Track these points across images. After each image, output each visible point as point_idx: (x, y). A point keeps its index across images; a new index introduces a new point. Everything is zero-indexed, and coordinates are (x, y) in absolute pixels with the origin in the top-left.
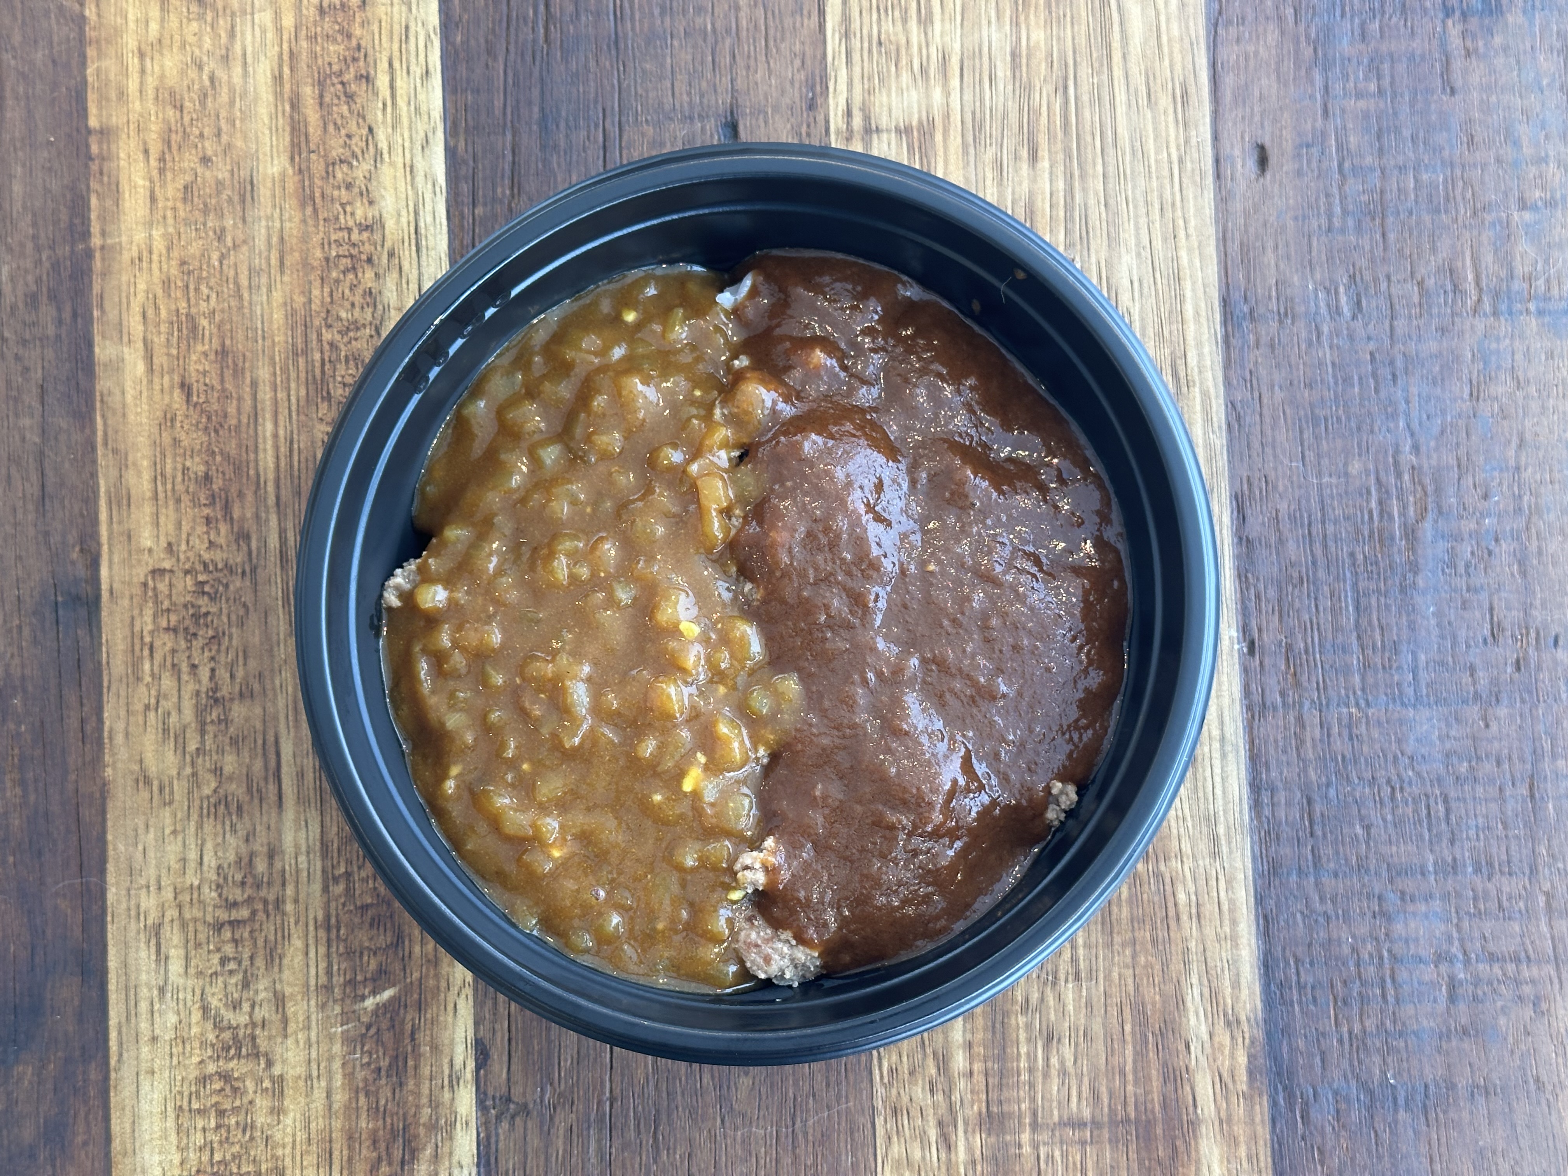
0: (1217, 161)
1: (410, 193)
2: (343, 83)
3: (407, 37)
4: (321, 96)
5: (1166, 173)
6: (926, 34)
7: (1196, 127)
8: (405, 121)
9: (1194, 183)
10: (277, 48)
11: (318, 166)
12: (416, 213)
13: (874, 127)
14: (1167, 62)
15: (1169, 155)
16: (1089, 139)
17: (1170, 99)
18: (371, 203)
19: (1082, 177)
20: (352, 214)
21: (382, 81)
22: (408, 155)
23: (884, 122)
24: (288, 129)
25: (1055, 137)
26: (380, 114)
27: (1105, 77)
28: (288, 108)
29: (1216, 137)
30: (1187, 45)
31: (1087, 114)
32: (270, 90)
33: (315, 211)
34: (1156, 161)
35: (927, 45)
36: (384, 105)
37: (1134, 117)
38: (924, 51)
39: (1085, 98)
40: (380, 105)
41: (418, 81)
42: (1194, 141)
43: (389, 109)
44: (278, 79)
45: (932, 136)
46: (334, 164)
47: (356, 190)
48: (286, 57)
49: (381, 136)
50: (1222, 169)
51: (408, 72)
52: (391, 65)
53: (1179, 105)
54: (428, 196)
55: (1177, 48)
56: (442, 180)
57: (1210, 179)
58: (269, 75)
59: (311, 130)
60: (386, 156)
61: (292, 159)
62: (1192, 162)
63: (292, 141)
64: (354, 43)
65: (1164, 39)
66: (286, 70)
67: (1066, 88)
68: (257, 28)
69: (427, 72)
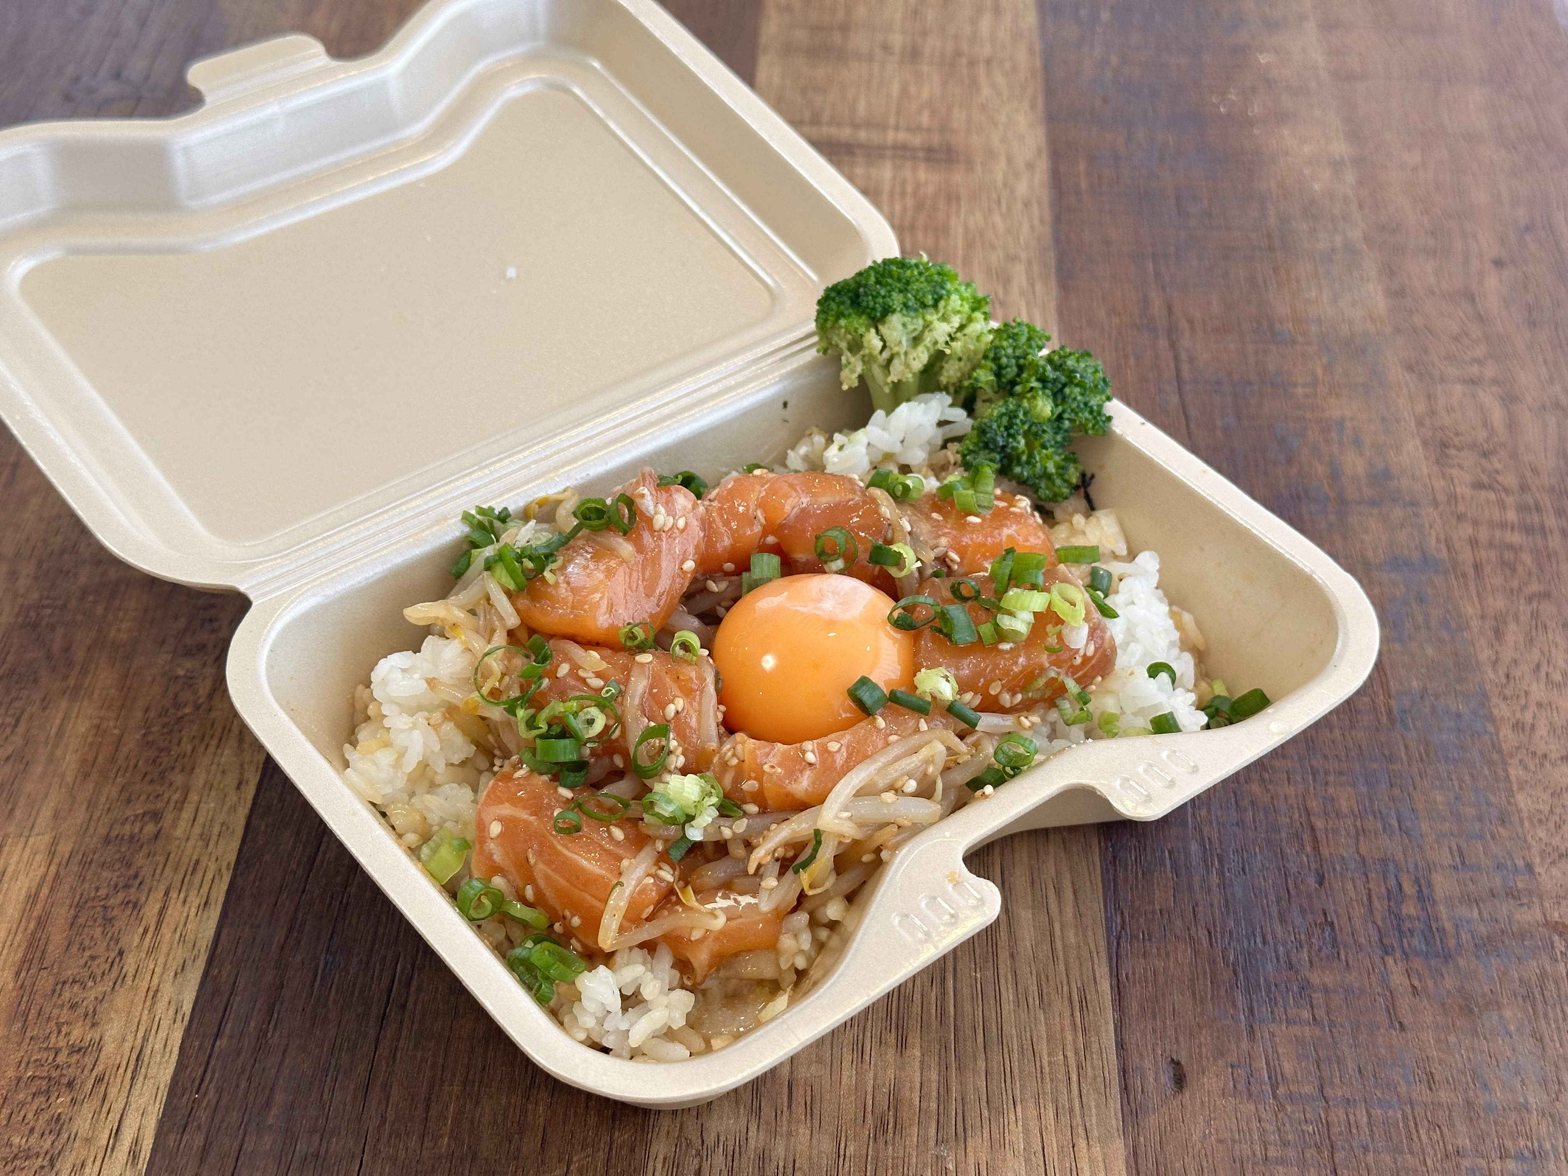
0: (1124, 1072)
1: (145, 1017)
2: (105, 907)
3: (194, 870)
4: (76, 917)
5: (1061, 1075)
7: (1098, 1033)
8: (164, 949)
9: (1096, 1090)
10: (43, 869)
11: (45, 982)
12: (145, 1039)
14: (1062, 967)
15: (1065, 1057)
16: (969, 1032)
17: (1066, 1003)
18: (94, 1025)
19: (959, 1069)
20: (67, 1034)
21: (151, 911)
22: (155, 981)
24: (25, 944)
25: (929, 1026)
26: (137, 940)
27: (989, 974)
28: (32, 925)
29: (1120, 1045)
30: (1085, 953)
31: (968, 1008)
32: (19, 907)
33: (24, 1028)
34: (1050, 1063)
36: (146, 930)
37: (1024, 1016)
39: (966, 992)
40: (141, 930)
41: (193, 910)
42: (1095, 1047)
43: (149, 935)
44: (32, 898)
46: (64, 983)
47: (81, 1011)
48: (50, 878)
49: (130, 963)
50: (1130, 1081)
51: (184, 902)
52: (167, 892)
53: (1077, 1009)
54: (165, 1024)
55: (1072, 954)
56: (187, 1008)
57: (1115, 1090)
58: (24, 893)
59: (51, 948)
60: (129, 981)
61: (18, 974)
62: (1093, 1068)
63: (25, 956)
64: (132, 872)
65: (1059, 945)
66: (45, 890)
67: (943, 980)
68: (28, 850)
69: (206, 903)
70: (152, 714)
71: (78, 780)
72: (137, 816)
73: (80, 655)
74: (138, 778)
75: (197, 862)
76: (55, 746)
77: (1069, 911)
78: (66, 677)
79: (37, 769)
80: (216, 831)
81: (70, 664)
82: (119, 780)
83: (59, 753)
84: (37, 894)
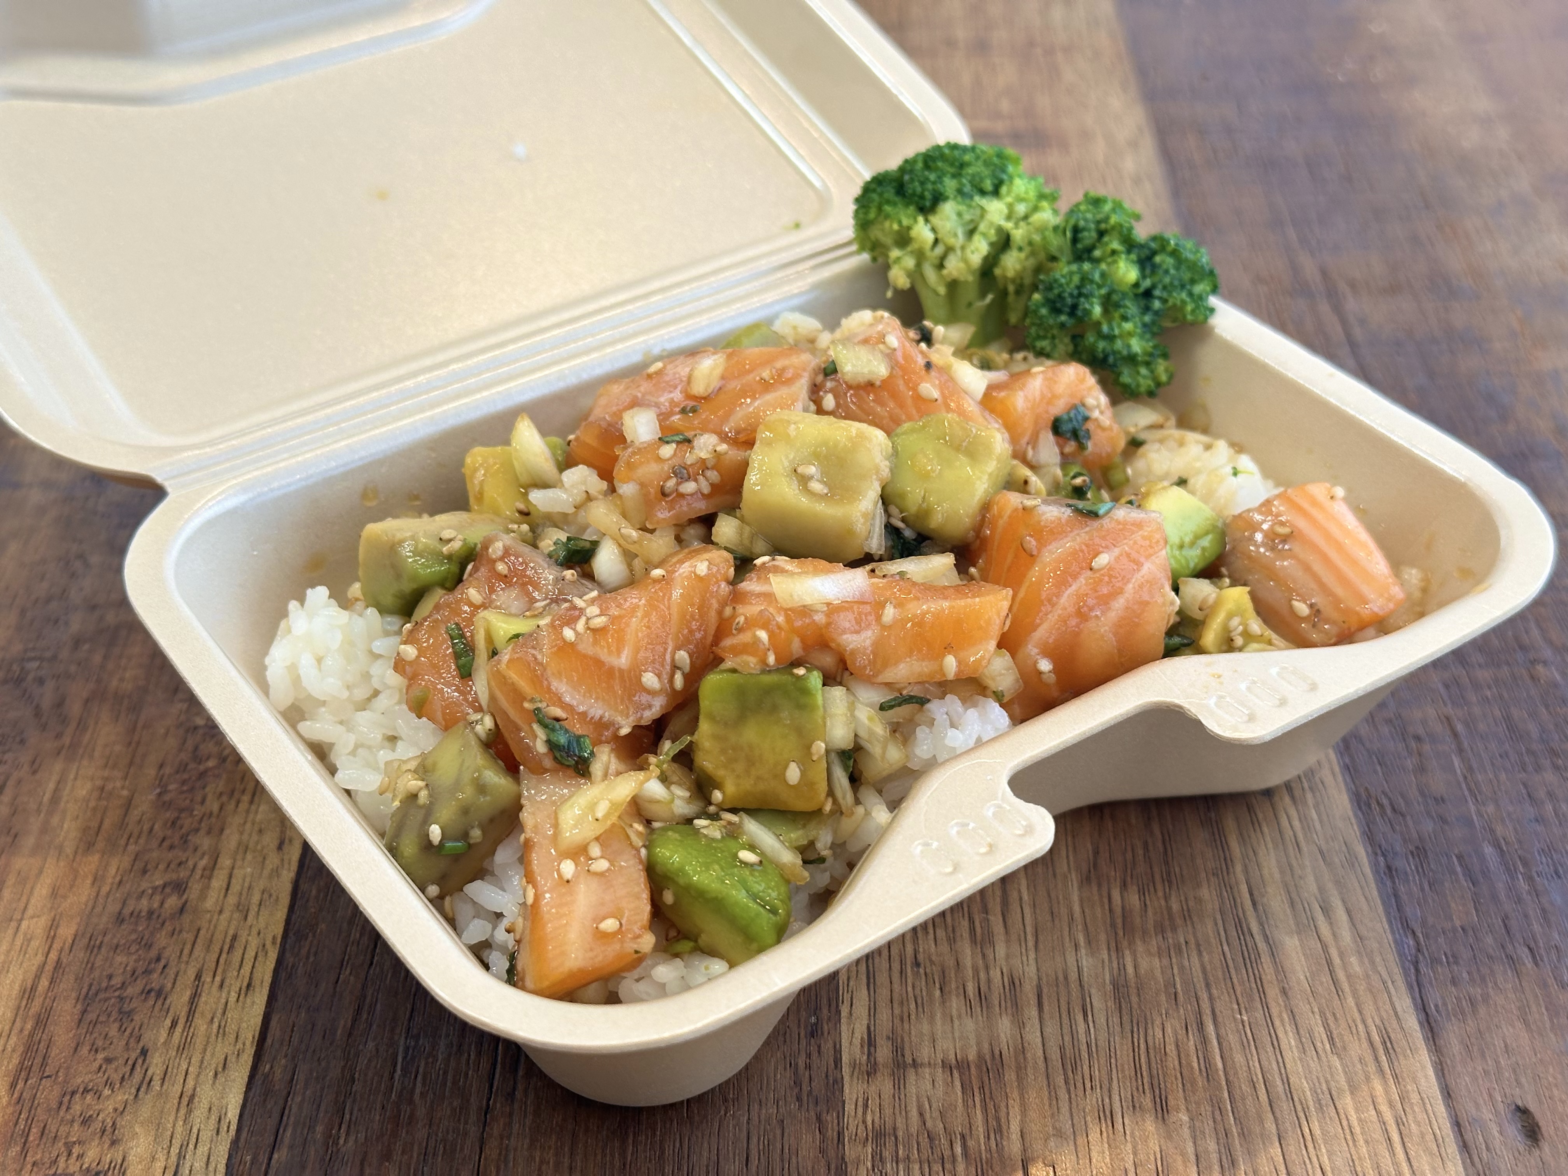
0: (1457, 1125)
1: (179, 1129)
2: (121, 999)
3: (231, 947)
4: (84, 1012)
5: (1378, 1135)
6: (984, 956)
7: (1415, 1080)
8: (199, 1042)
9: (1427, 1150)
10: (40, 958)
11: (49, 1093)
12: (181, 1156)
13: (909, 1060)
14: (1351, 1001)
15: (1378, 1113)
16: (1246, 1088)
17: (1365, 1045)
18: (113, 1143)
19: (1242, 1134)
20: (80, 1156)
21: (179, 1000)
22: (190, 1083)
23: (925, 1053)
24: (21, 1049)
25: (1193, 1083)
26: (164, 1034)
27: (1259, 1014)
28: (29, 1026)
29: (1448, 1094)
30: (1377, 984)
31: (1239, 1058)
32: (12, 1003)
33: (24, 1152)
34: (1360, 1120)
35: (987, 968)
36: (174, 1024)
37: (1314, 1065)
38: (982, 975)
39: (1232, 1039)
40: (168, 1022)
41: (233, 996)
42: (1415, 1098)
43: (179, 1029)
44: (28, 993)
45: (1000, 1074)
46: (73, 1093)
47: (97, 1125)
48: (49, 967)
49: (156, 1064)
50: (1468, 1136)
51: (221, 986)
52: (198, 977)
53: (1381, 1052)
54: (206, 1136)
55: (1362, 987)
56: (233, 1114)
57: (1452, 1148)
58: (17, 987)
59: (54, 1052)
60: (156, 1084)
61: (13, 1086)
62: (1418, 1124)
63: (22, 1063)
64: (153, 953)
65: (1341, 975)
66: (44, 983)
67: (1201, 1026)
68: (20, 935)
69: (249, 985)
70: (168, 770)
71: (80, 851)
72: (155, 889)
73: (75, 710)
74: (154, 843)
75: (235, 938)
76: (50, 813)
77: (1346, 935)
78: (60, 735)
79: (29, 841)
80: (256, 898)
81: (64, 721)
82: (132, 848)
83: (55, 821)
84: (34, 988)
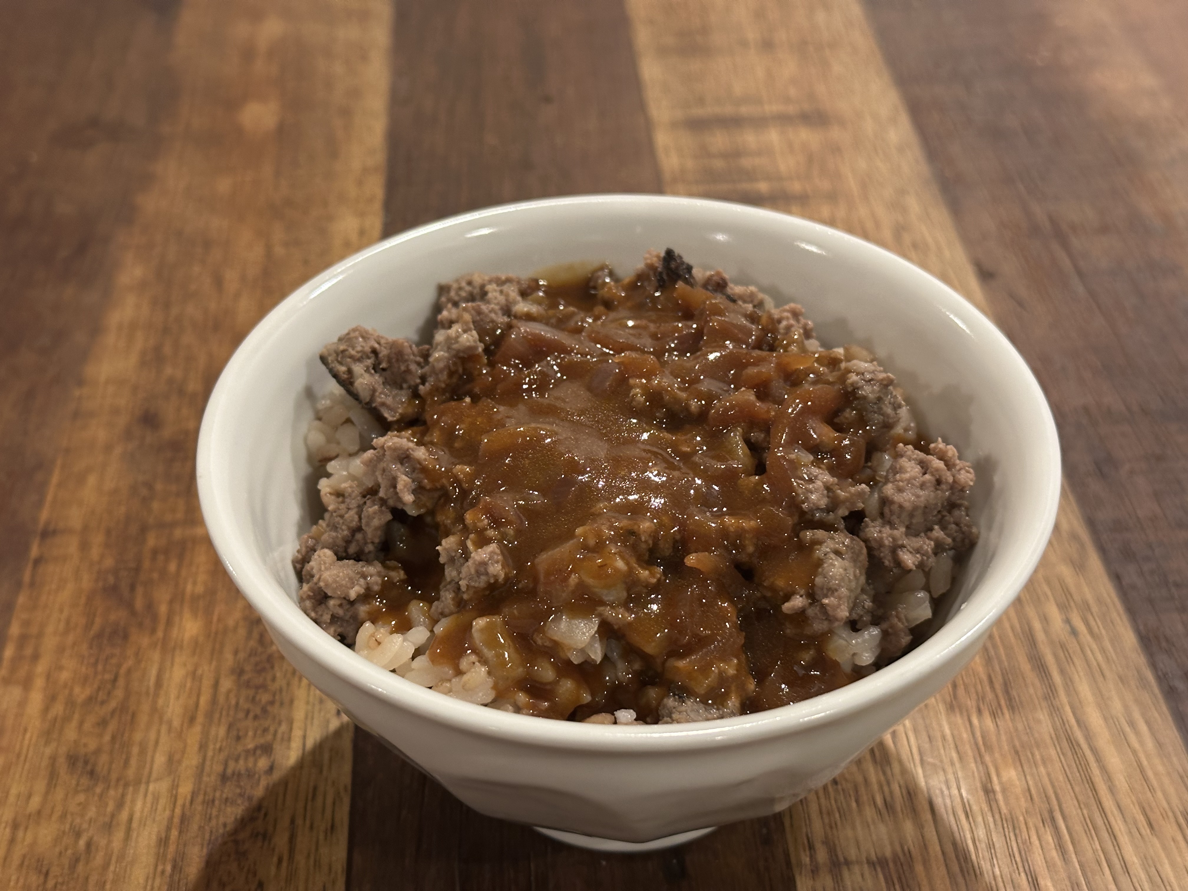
3: (314, 796)
6: (884, 773)
8: (302, 874)
10: (168, 813)
13: (842, 859)
14: (1160, 794)
16: (1095, 867)
17: (1175, 827)
21: (281, 841)
23: (853, 853)
25: (1055, 865)
26: (273, 870)
27: (1095, 809)
28: (169, 868)
31: (1086, 844)
32: (152, 853)
35: (888, 783)
36: (280, 860)
37: (1140, 845)
38: (886, 789)
39: (1078, 828)
40: (275, 859)
41: (322, 835)
43: (285, 864)
44: (163, 842)
45: (911, 867)
48: (176, 820)
52: (293, 821)
55: (1167, 783)
58: (154, 837)
65: (1151, 774)
66: (174, 833)
67: (1053, 819)
68: (149, 796)
69: (333, 827)
70: (242, 655)
71: (185, 725)
72: (247, 752)
73: (163, 609)
74: (241, 715)
75: (315, 788)
76: (156, 695)
78: (153, 631)
79: (143, 719)
80: (326, 756)
81: (155, 618)
82: (223, 720)
83: (161, 702)
84: (167, 838)
